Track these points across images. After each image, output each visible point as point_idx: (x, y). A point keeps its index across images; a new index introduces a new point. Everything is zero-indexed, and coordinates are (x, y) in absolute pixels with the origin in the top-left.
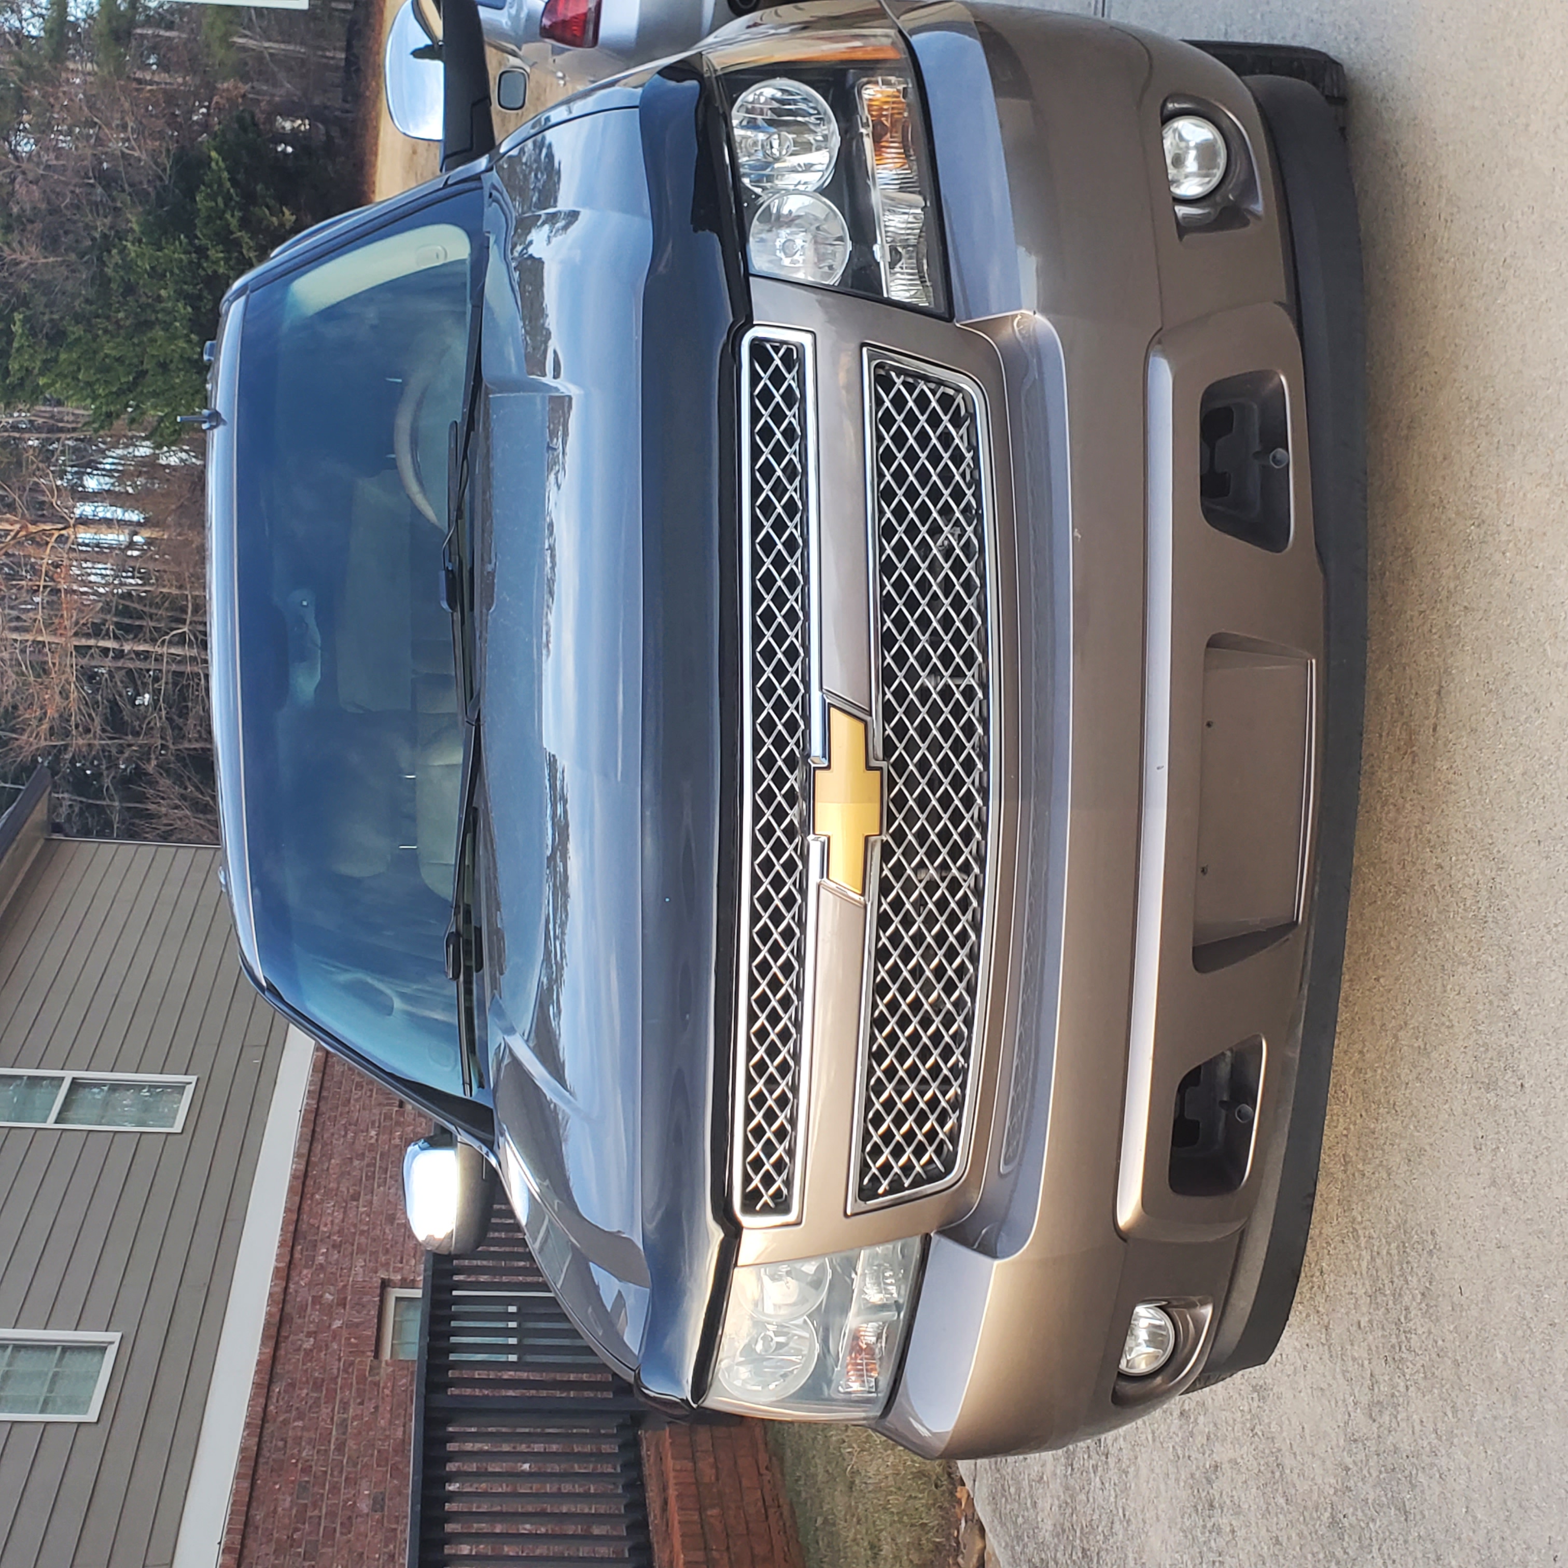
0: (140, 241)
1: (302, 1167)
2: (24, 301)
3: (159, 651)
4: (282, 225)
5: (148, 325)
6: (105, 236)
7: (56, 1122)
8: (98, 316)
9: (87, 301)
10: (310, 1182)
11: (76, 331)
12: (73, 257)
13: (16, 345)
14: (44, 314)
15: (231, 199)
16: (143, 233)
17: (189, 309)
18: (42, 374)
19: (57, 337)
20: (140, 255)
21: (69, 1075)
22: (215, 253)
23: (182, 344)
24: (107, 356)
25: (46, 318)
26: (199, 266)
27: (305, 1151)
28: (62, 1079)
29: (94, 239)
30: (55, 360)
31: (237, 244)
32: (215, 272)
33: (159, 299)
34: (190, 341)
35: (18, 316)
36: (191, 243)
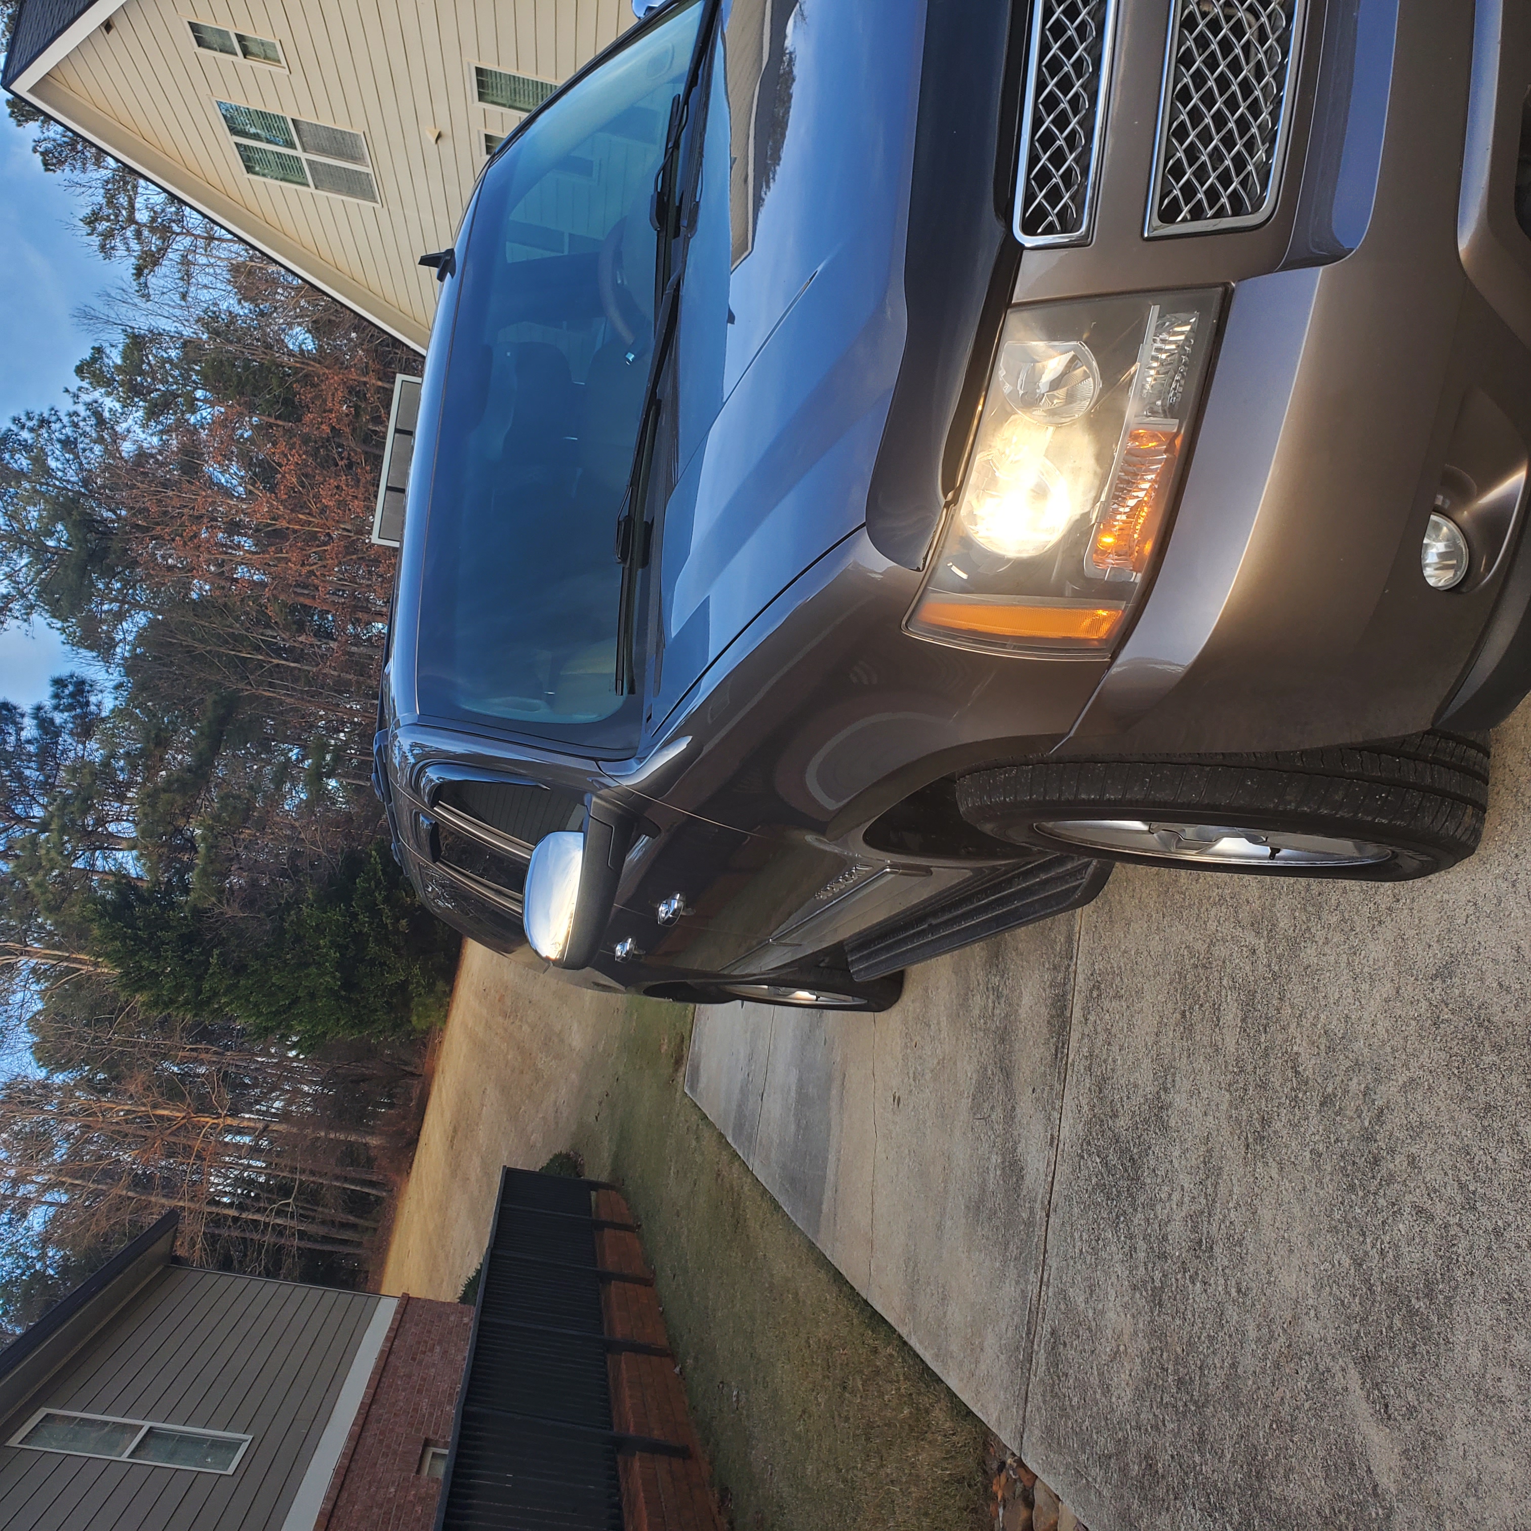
0: (312, 906)
1: (330, 1507)
2: (222, 942)
3: (267, 1220)
4: (412, 904)
5: (307, 965)
6: (287, 903)
7: (129, 1457)
8: (272, 956)
9: (267, 945)
10: (334, 1521)
11: (255, 965)
12: (262, 915)
13: (211, 971)
14: (234, 951)
15: (381, 883)
16: (315, 901)
17: (338, 954)
18: (225, 994)
19: (240, 969)
20: (310, 916)
21: (147, 1425)
22: (363, 918)
23: (328, 979)
24: (273, 984)
25: (235, 955)
26: (351, 925)
27: (334, 1496)
28: (142, 1427)
29: (280, 904)
30: (236, 986)
31: (380, 913)
32: (360, 931)
33: (318, 947)
34: (334, 977)
35: (216, 952)
36: (347, 910)
